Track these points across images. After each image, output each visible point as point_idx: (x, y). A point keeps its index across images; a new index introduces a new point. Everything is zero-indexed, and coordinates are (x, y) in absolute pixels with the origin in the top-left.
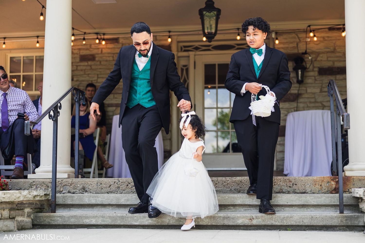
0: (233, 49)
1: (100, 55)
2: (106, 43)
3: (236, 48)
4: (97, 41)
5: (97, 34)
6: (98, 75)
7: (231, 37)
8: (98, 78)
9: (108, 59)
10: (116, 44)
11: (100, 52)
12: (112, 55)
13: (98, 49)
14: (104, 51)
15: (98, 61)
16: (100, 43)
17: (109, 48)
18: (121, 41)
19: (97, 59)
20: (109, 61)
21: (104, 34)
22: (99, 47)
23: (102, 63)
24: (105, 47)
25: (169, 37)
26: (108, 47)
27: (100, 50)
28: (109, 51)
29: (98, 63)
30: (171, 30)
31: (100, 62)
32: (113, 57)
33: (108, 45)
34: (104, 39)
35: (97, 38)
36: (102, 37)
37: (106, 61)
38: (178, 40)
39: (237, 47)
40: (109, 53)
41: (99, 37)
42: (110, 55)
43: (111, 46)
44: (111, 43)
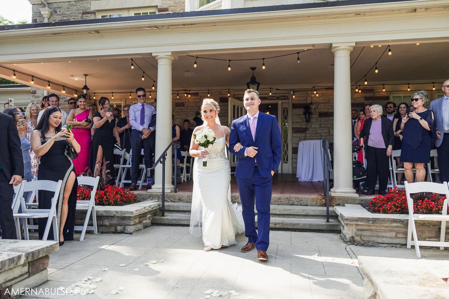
0: (267, 100)
1: (187, 103)
2: (191, 96)
3: (269, 99)
4: (186, 95)
5: (185, 90)
6: (186, 115)
7: (267, 92)
8: (186, 117)
9: (192, 105)
10: (197, 96)
11: (187, 101)
12: (194, 103)
13: (186, 99)
14: (190, 100)
15: (186, 107)
16: (187, 96)
17: (193, 99)
18: (200, 94)
19: (185, 105)
20: (193, 106)
21: (190, 91)
22: (186, 98)
23: (189, 108)
24: (190, 98)
25: (229, 93)
26: (192, 98)
27: (187, 100)
28: (193, 100)
29: (186, 108)
30: (229, 89)
31: (187, 108)
32: (195, 104)
33: (191, 97)
34: (189, 94)
35: (186, 93)
36: (189, 92)
37: (191, 106)
38: (234, 94)
39: (270, 98)
40: (193, 102)
41: (187, 92)
42: (193, 103)
43: (193, 97)
44: (194, 96)
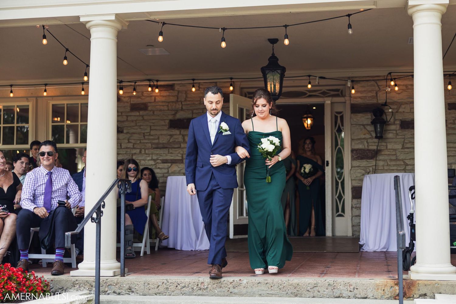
0: (304, 97)
1: (153, 104)
2: (159, 91)
3: (307, 95)
4: (150, 89)
5: (149, 80)
6: (150, 126)
7: (302, 83)
8: (151, 130)
9: (162, 108)
10: (171, 91)
11: (153, 101)
12: (167, 104)
13: (151, 96)
14: (158, 99)
15: (150, 111)
16: (153, 91)
17: (163, 96)
18: (177, 88)
19: (149, 108)
20: (164, 110)
21: (157, 81)
22: (152, 95)
23: (155, 113)
24: (159, 94)
25: (231, 85)
26: (162, 94)
27: (153, 98)
28: (163, 99)
29: (151, 113)
30: (233, 77)
31: (154, 112)
32: (168, 106)
33: (161, 92)
34: (157, 87)
35: (150, 86)
36: (155, 83)
37: (161, 110)
38: (241, 86)
39: (309, 94)
40: (162, 102)
41: (152, 83)
42: (164, 104)
43: (165, 93)
44: (165, 90)
